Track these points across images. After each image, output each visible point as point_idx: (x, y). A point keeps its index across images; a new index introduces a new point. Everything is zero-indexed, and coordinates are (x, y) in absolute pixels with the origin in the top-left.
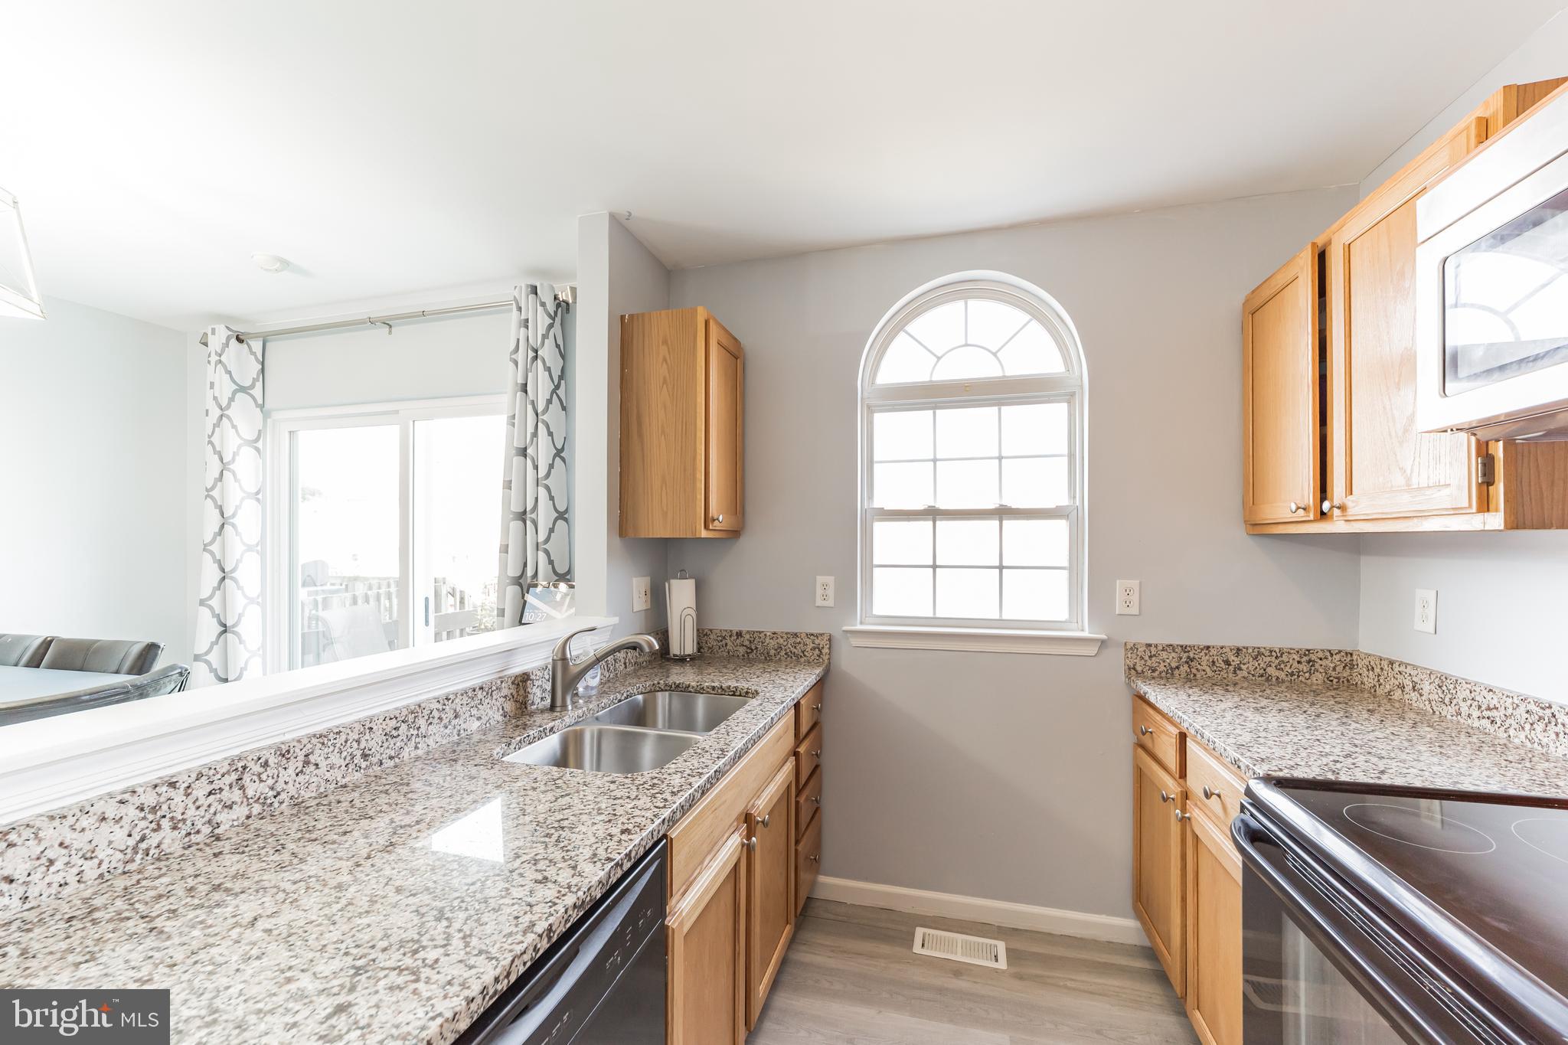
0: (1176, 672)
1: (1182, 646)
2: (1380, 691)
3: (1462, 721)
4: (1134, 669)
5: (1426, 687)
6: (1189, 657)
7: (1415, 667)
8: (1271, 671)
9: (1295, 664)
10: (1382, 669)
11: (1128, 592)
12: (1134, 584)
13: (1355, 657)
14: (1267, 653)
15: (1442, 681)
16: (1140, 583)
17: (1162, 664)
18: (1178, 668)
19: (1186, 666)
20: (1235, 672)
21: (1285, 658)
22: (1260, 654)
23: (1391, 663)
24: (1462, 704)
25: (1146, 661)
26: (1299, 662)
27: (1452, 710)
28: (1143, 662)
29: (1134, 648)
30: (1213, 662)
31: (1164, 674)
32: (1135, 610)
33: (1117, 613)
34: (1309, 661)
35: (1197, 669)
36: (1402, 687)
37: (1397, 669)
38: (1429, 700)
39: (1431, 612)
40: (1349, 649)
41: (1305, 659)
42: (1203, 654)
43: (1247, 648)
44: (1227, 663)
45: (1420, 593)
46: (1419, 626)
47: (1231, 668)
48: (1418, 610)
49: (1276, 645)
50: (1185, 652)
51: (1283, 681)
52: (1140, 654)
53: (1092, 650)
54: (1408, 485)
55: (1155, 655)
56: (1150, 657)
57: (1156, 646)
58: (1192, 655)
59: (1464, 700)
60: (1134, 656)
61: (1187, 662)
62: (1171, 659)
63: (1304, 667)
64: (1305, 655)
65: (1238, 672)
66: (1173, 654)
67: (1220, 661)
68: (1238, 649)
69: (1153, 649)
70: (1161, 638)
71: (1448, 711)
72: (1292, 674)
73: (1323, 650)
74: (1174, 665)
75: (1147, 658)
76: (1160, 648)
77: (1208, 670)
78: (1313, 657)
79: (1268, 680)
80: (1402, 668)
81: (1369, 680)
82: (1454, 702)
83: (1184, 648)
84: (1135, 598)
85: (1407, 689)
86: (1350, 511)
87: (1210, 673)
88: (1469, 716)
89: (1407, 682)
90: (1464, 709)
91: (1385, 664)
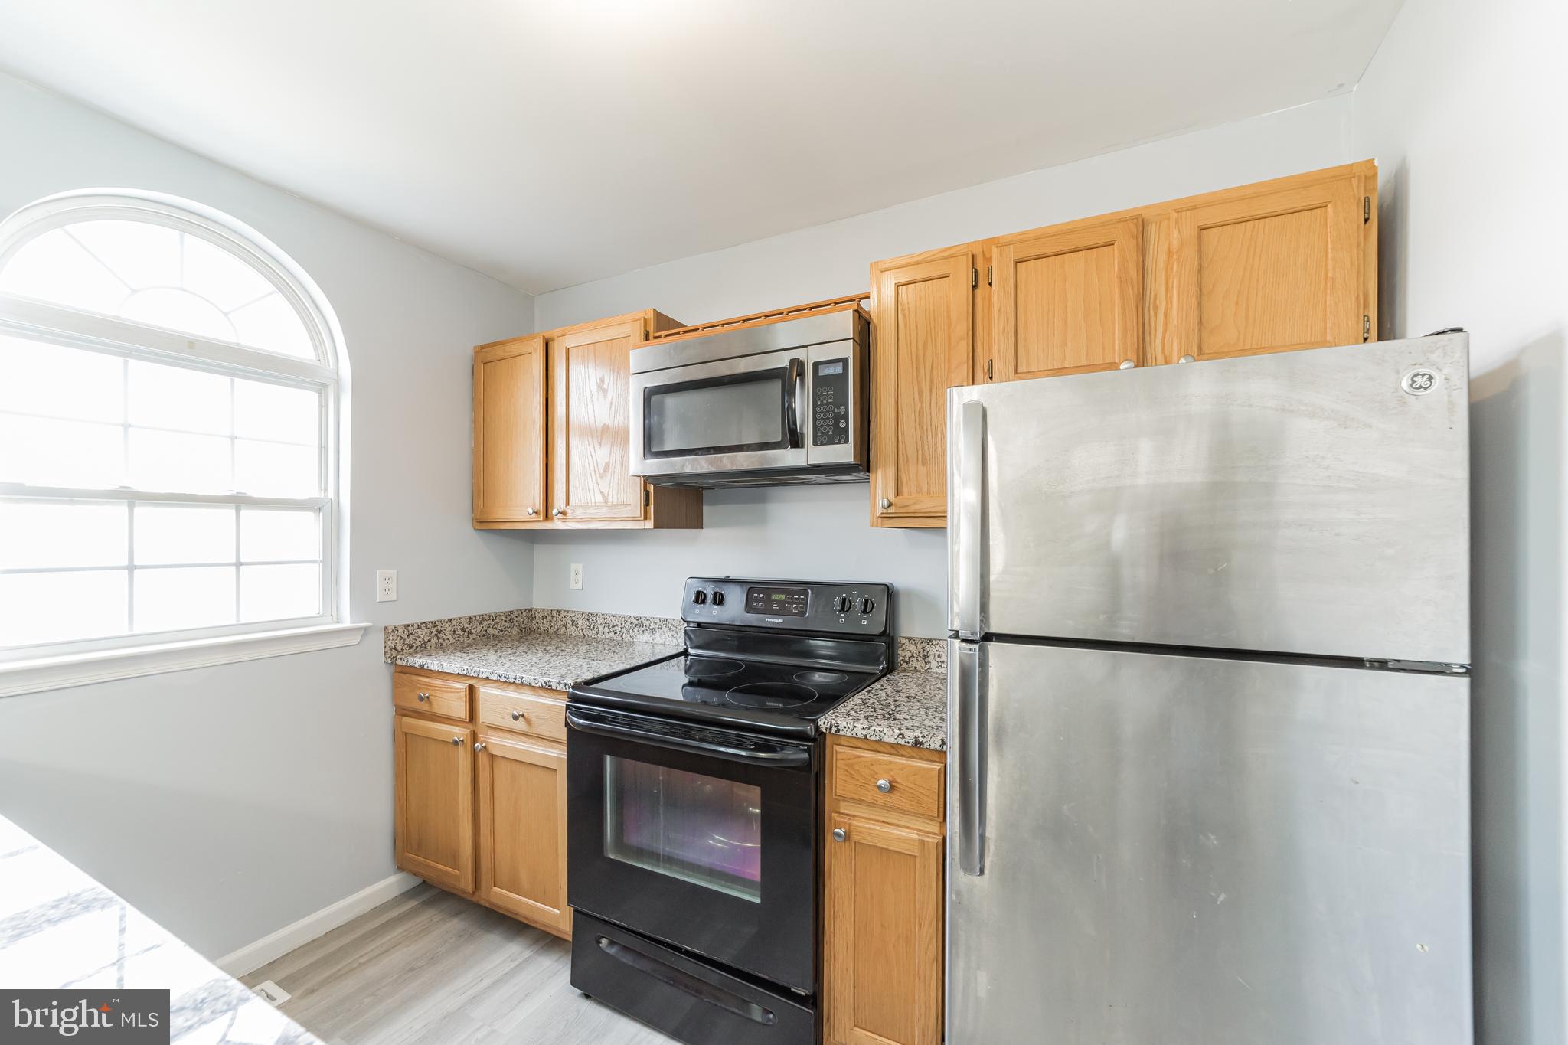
0: (428, 645)
1: (432, 622)
2: (551, 631)
3: (600, 636)
4: (395, 649)
5: (580, 622)
6: (437, 631)
7: (573, 612)
8: (490, 631)
9: (503, 623)
10: (552, 616)
11: (387, 580)
12: (393, 572)
13: (533, 612)
14: (487, 618)
15: (589, 617)
16: (397, 572)
17: (418, 640)
18: (429, 641)
19: (435, 638)
20: (468, 636)
21: (497, 620)
22: (484, 619)
23: (559, 611)
24: (600, 627)
25: (405, 640)
26: (505, 621)
27: (594, 632)
28: (402, 641)
29: (395, 629)
30: (454, 631)
31: (418, 649)
32: (393, 596)
33: (378, 600)
34: (511, 619)
35: (443, 639)
36: (565, 625)
37: (562, 614)
38: (582, 629)
39: (580, 577)
40: (529, 608)
41: (509, 618)
42: (447, 626)
43: (475, 616)
44: (463, 630)
45: (573, 566)
46: (573, 586)
47: (466, 634)
48: (572, 574)
49: (492, 611)
50: (435, 627)
51: (497, 637)
52: (399, 634)
53: (355, 639)
54: (606, 502)
55: (412, 634)
56: (408, 636)
57: (413, 626)
58: (439, 629)
59: (601, 624)
60: (395, 637)
61: (436, 635)
62: (424, 634)
63: (508, 624)
64: (509, 615)
65: (470, 635)
66: (426, 630)
67: (459, 630)
68: (471, 618)
69: (410, 628)
70: (415, 619)
71: (592, 633)
72: (502, 631)
73: (517, 611)
74: (426, 639)
75: (405, 637)
76: (416, 626)
77: (451, 638)
78: (513, 616)
79: (488, 638)
80: (566, 614)
81: (543, 626)
82: (596, 627)
83: (434, 624)
84: (393, 585)
85: (568, 626)
86: (569, 516)
87: (452, 641)
88: (603, 633)
89: (569, 622)
90: (601, 630)
91: (554, 613)
